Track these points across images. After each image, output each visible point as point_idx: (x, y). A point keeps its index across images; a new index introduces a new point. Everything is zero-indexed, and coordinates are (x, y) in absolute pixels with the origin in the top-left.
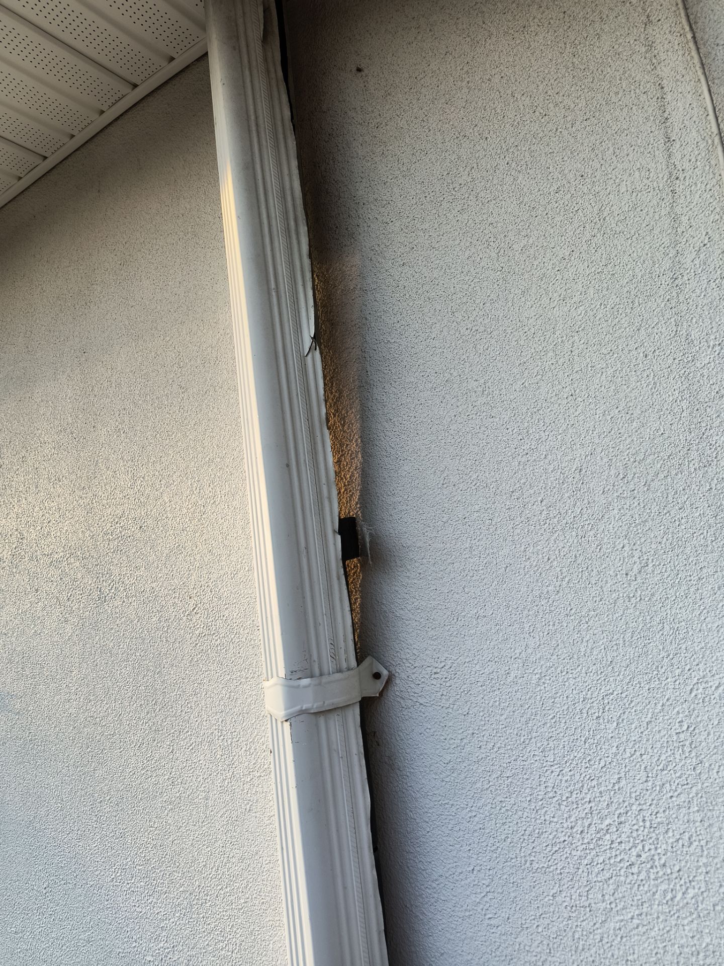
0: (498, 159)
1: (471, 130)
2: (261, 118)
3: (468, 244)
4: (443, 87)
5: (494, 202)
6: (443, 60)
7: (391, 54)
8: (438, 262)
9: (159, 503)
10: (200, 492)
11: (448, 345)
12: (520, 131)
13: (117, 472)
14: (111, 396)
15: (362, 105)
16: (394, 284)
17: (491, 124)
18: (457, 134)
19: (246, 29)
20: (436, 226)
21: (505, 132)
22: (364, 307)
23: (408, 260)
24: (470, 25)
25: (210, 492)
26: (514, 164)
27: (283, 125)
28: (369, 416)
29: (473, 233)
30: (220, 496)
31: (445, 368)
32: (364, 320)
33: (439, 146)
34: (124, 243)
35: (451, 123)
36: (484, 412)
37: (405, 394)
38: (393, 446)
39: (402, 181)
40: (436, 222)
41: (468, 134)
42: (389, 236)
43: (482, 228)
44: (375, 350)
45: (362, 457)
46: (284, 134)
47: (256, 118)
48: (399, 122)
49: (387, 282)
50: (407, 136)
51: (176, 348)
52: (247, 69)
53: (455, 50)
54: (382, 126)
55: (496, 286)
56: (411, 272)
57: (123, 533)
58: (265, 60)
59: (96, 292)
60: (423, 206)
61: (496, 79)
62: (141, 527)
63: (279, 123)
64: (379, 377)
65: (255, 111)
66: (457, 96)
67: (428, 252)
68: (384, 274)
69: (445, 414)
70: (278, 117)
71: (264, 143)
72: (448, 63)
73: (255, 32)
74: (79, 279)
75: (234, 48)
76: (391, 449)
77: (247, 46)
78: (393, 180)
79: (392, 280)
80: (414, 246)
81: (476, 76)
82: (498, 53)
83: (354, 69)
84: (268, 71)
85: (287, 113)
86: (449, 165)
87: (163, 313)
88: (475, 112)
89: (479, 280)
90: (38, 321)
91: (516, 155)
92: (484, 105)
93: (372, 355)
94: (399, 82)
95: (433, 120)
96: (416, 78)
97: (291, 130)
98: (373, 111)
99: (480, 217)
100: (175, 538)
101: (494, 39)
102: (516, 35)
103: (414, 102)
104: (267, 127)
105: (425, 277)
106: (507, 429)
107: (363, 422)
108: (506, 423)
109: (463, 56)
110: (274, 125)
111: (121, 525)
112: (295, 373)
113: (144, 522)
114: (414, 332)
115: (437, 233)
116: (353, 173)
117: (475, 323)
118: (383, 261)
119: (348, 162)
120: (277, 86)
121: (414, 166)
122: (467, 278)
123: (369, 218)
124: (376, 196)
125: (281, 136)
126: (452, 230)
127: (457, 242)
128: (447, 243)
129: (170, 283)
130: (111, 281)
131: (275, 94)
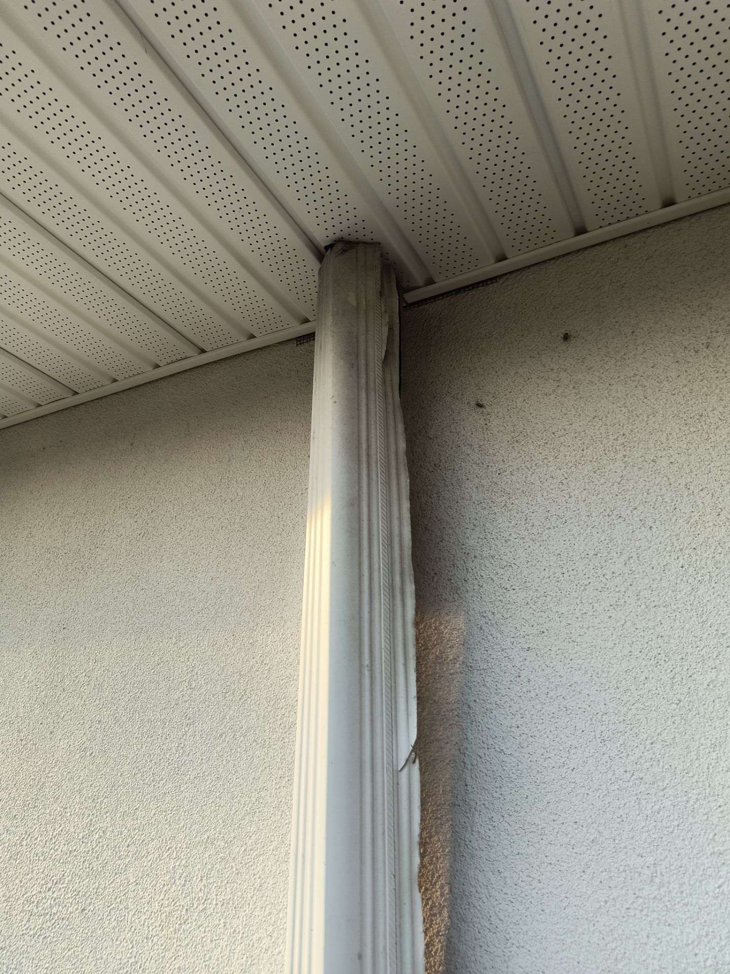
0: (667, 558)
1: (628, 512)
2: (373, 447)
3: (626, 652)
4: (589, 452)
5: (665, 609)
6: (590, 424)
7: (521, 399)
8: (580, 661)
9: (119, 880)
10: (184, 885)
11: (596, 787)
12: (699, 532)
13: (67, 810)
14: (85, 697)
15: (481, 444)
16: (513, 672)
17: (656, 512)
18: (608, 510)
19: (367, 347)
20: (578, 614)
21: (677, 528)
22: (467, 689)
23: (535, 646)
24: (627, 395)
25: (200, 890)
26: (691, 570)
27: (397, 459)
28: (465, 855)
29: (634, 639)
30: (214, 902)
31: (590, 821)
32: (465, 708)
33: (583, 518)
34: (150, 510)
35: (600, 496)
36: (653, 911)
37: (525, 839)
38: (502, 918)
39: (530, 545)
40: (578, 609)
41: (624, 515)
42: (509, 606)
43: (646, 638)
44: (481, 757)
45: (449, 917)
46: (397, 469)
47: (369, 446)
48: (529, 475)
49: (503, 665)
50: (540, 495)
51: (190, 660)
52: (364, 391)
53: (607, 417)
54: (506, 474)
55: (669, 723)
56: (540, 663)
57: (54, 910)
58: (384, 382)
59: (99, 558)
60: (559, 584)
61: (664, 462)
62: (84, 910)
63: (393, 456)
64: (485, 800)
65: (368, 439)
66: (609, 468)
67: (566, 643)
68: (499, 654)
69: (589, 892)
70: (393, 448)
71: (374, 477)
72: (596, 428)
73: (377, 352)
74: (82, 536)
75: (352, 365)
76: (499, 922)
77: (367, 365)
78: (517, 540)
79: (510, 666)
80: (545, 631)
81: (635, 452)
82: (665, 435)
83: (473, 403)
84: (386, 395)
85: (402, 445)
86: (596, 544)
87: (182, 610)
88: (633, 492)
89: (642, 706)
90: (13, 570)
91: (693, 560)
92: (647, 488)
93: (475, 762)
94: (531, 432)
95: (575, 486)
96: (554, 433)
97: (404, 465)
98: (494, 455)
99: (643, 622)
100: (133, 947)
101: (659, 418)
102: (689, 421)
103: (551, 459)
104: (379, 459)
105: (561, 677)
106: (696, 955)
107: (455, 860)
108: (693, 942)
109: (617, 425)
110: (388, 457)
111: (55, 896)
112: (384, 797)
113: (90, 904)
114: (543, 750)
115: (579, 624)
116: (462, 516)
117: (639, 766)
118: (499, 635)
119: (457, 502)
120: (394, 412)
121: (547, 531)
122: (625, 698)
123: (482, 576)
124: (492, 552)
125: (393, 471)
126: (601, 626)
127: (610, 644)
128: (594, 641)
129: (199, 576)
130: (123, 551)
131: (391, 421)
